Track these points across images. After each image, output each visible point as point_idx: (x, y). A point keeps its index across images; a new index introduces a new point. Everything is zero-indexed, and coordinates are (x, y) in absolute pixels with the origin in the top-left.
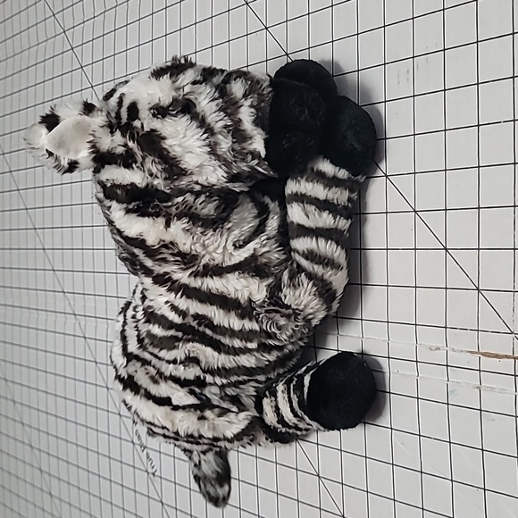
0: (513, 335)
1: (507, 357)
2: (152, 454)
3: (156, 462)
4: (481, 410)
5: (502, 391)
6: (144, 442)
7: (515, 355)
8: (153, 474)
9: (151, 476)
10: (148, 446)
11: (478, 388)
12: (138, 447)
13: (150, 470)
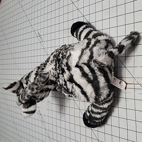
0: (134, 78)
1: (132, 84)
2: (43, 116)
3: (44, 118)
4: (126, 98)
5: (131, 93)
6: (41, 113)
7: (134, 83)
8: (43, 121)
9: (43, 122)
10: (42, 114)
11: (125, 92)
12: (39, 115)
13: (42, 121)
